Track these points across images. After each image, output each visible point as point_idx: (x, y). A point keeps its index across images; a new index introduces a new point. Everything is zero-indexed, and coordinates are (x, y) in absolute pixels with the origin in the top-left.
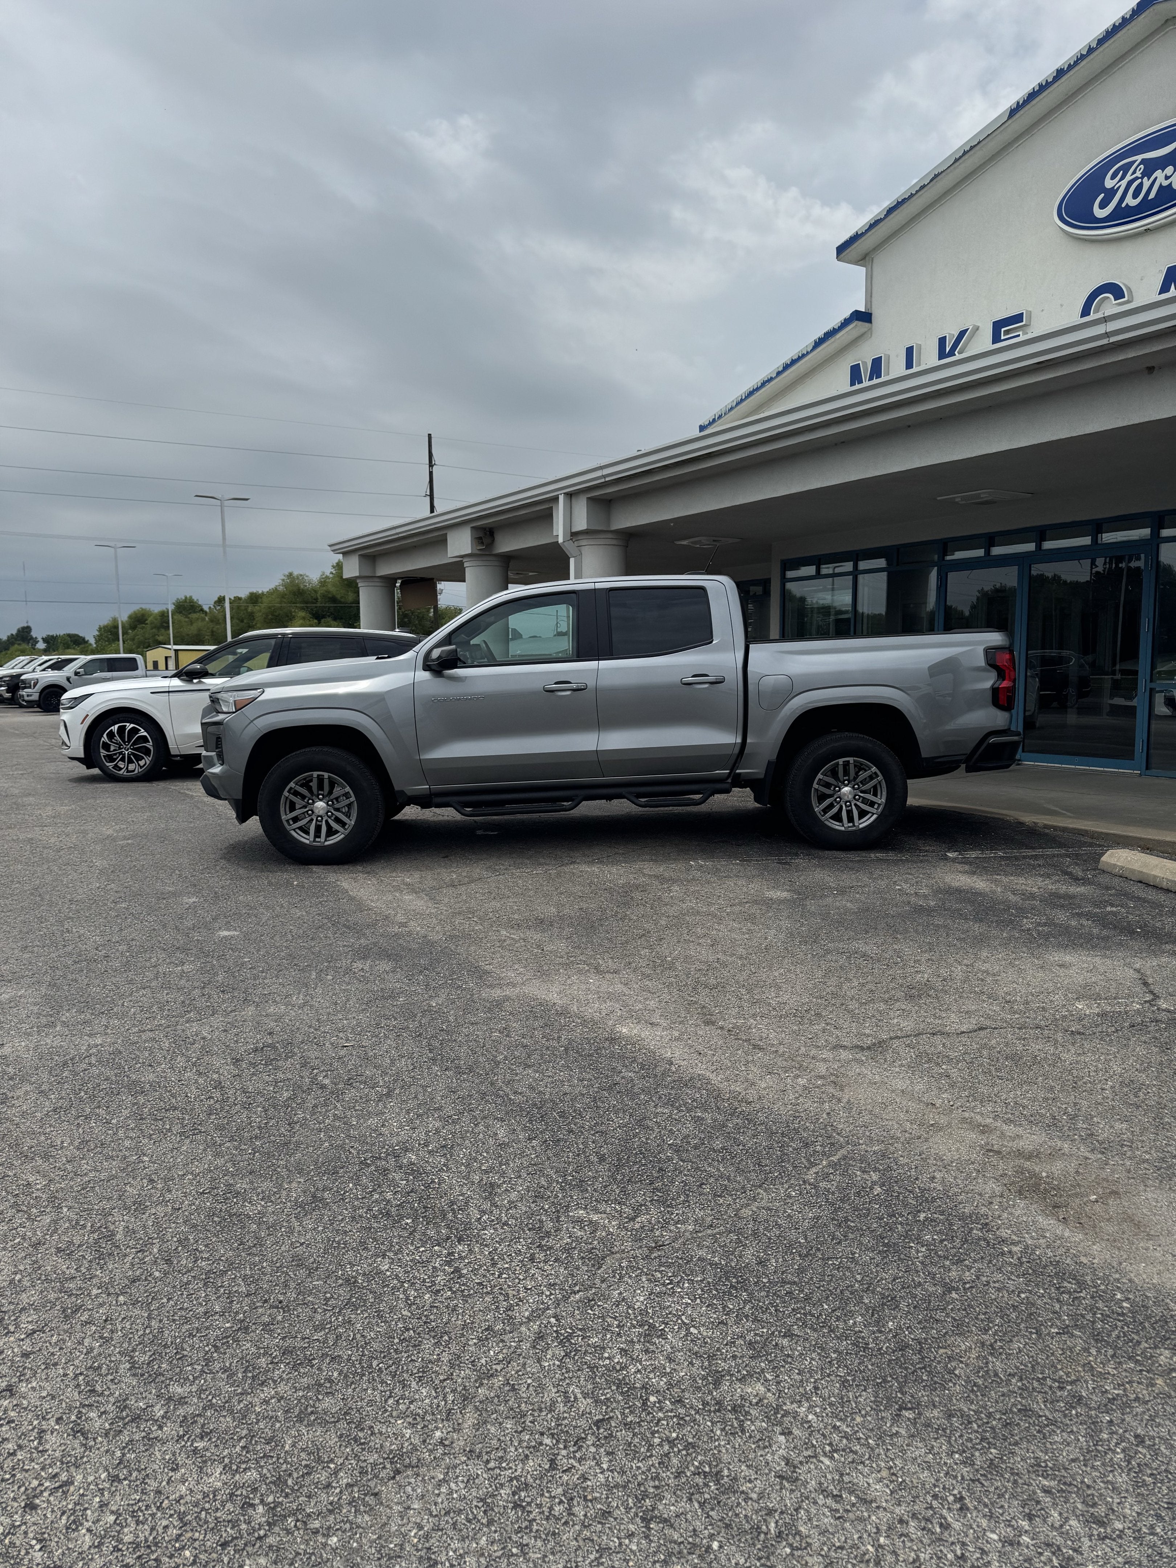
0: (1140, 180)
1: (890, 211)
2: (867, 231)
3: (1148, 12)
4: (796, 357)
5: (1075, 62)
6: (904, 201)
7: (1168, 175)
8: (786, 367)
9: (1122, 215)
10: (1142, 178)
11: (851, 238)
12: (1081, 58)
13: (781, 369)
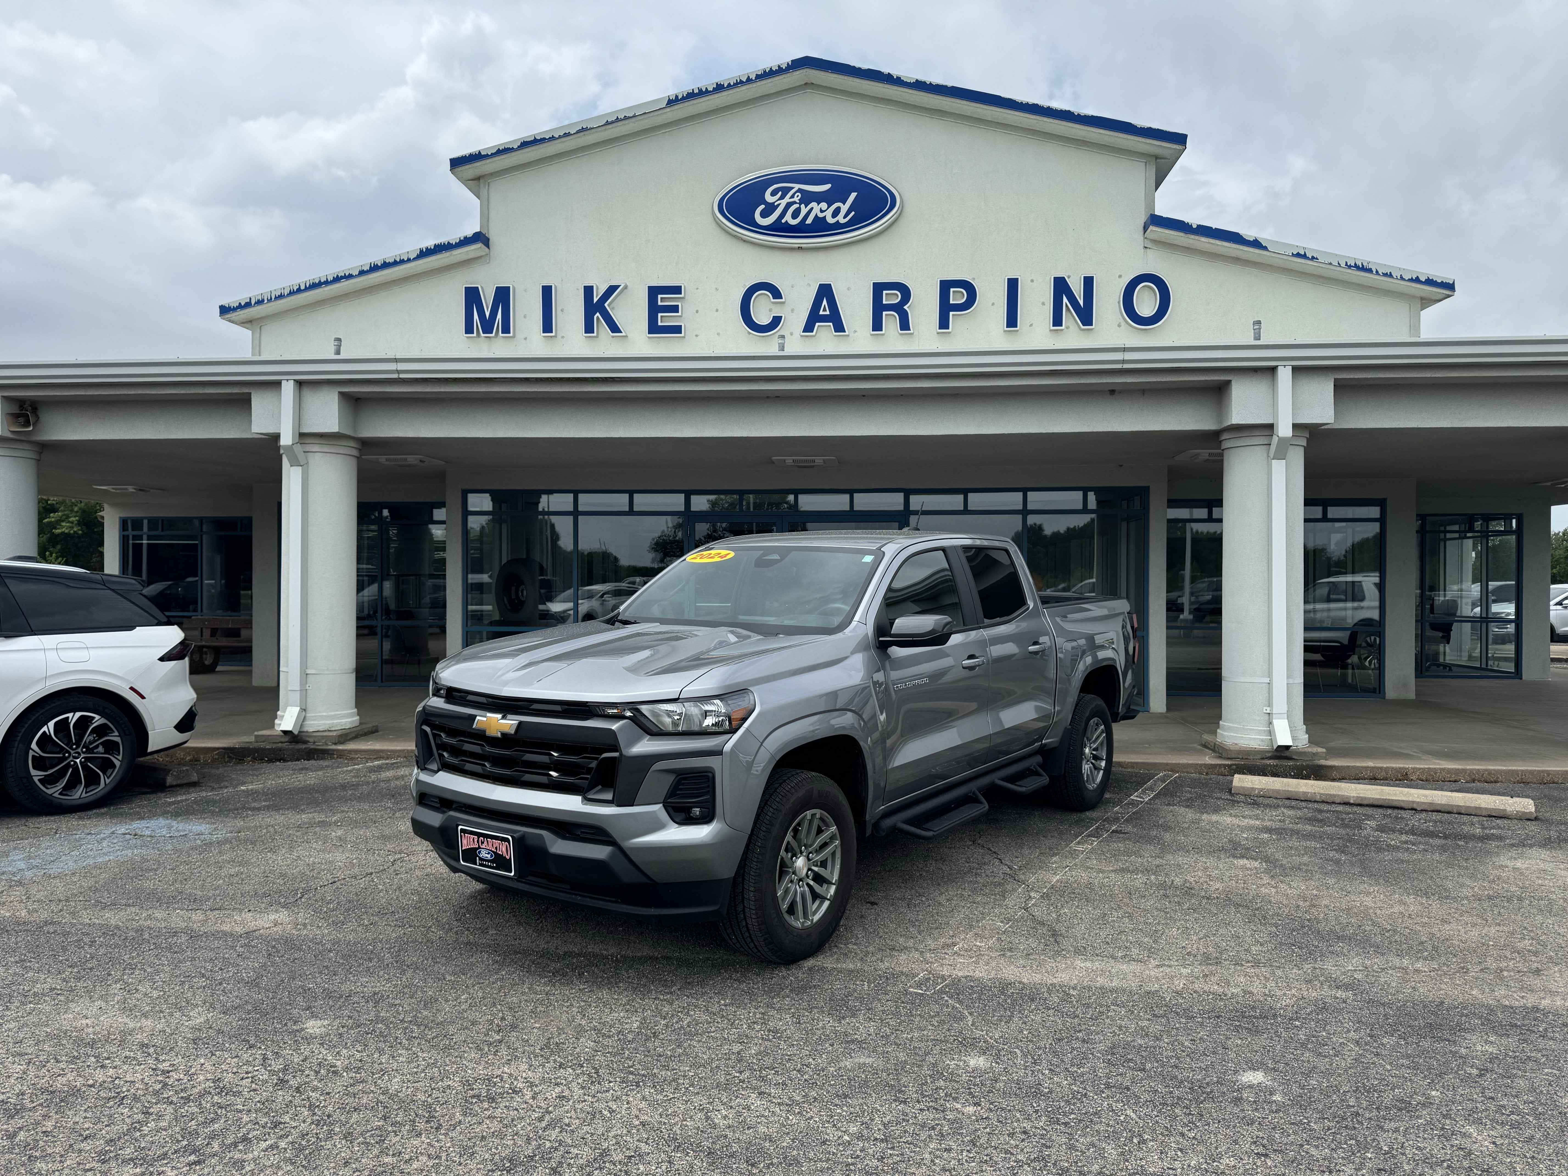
0: (797, 206)
1: (525, 144)
2: (493, 155)
3: (801, 71)
4: (392, 260)
5: (734, 84)
6: (543, 140)
7: (823, 209)
8: (374, 268)
9: (779, 228)
10: (800, 204)
11: (471, 155)
12: (739, 83)
13: (366, 268)
